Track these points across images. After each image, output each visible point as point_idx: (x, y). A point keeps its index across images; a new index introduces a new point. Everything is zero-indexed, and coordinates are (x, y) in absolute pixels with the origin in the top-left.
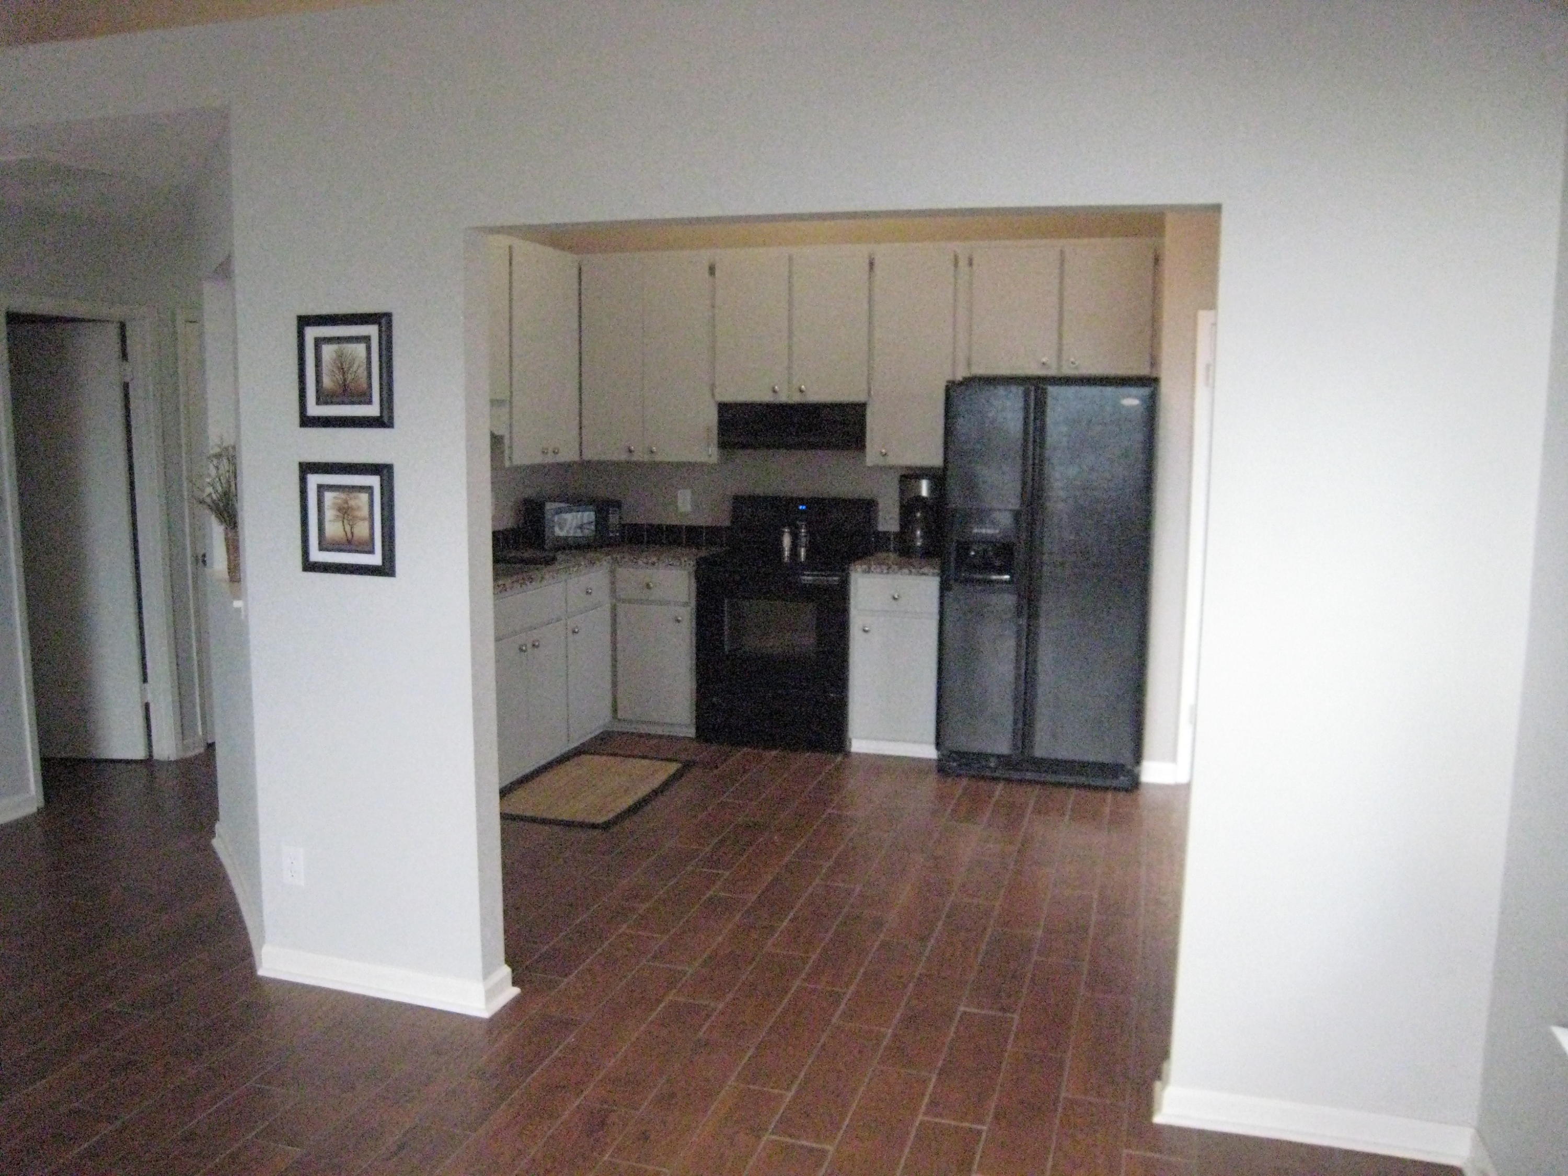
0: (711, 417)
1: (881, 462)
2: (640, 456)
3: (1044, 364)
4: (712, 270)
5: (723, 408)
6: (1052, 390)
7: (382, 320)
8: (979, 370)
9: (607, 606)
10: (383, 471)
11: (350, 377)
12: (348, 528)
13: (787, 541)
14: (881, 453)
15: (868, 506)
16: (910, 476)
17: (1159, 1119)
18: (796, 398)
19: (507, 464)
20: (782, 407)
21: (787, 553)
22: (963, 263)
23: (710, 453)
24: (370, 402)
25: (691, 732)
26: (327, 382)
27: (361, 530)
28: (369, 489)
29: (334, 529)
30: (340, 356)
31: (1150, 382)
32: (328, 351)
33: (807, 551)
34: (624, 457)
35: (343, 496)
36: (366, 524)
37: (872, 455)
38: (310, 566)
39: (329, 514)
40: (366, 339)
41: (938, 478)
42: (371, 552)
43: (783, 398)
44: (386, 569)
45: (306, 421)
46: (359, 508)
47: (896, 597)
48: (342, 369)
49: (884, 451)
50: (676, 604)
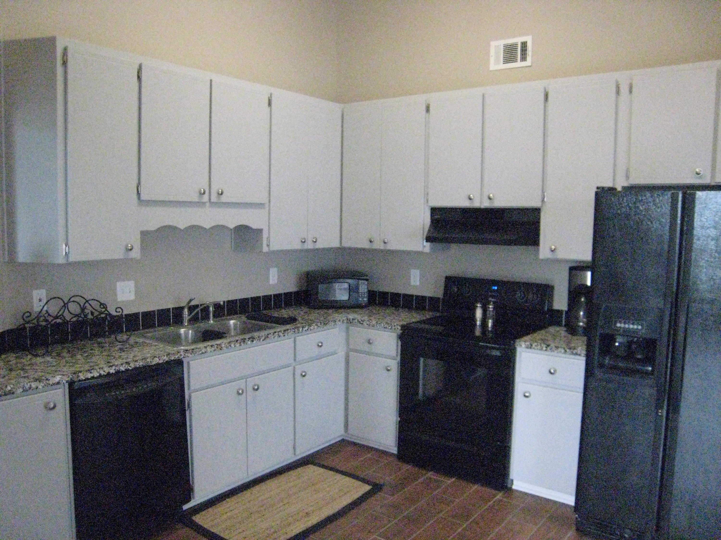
0: (426, 217)
1: (551, 256)
2: (378, 245)
3: (698, 174)
4: (428, 109)
5: (434, 210)
6: (699, 194)
9: (342, 354)
13: (479, 313)
14: (551, 249)
16: (575, 268)
18: (486, 204)
19: (265, 249)
21: (478, 323)
22: (624, 89)
25: (396, 452)
33: (493, 323)
34: (366, 245)
37: (545, 250)
43: (476, 204)
47: (552, 371)
49: (553, 247)
50: (387, 357)
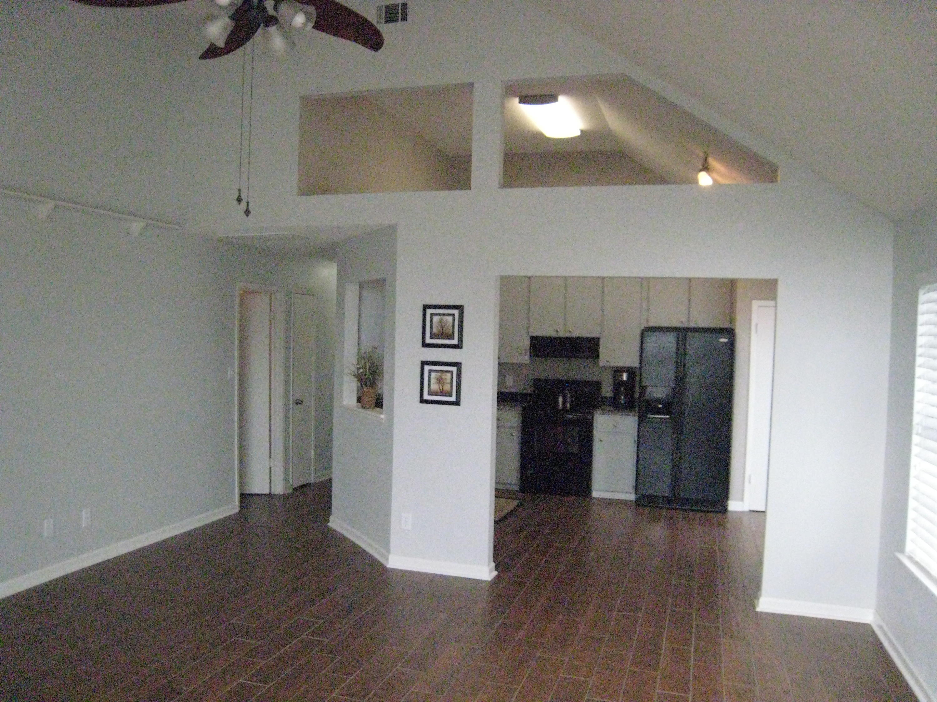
0: (527, 342)
1: (606, 364)
3: (681, 322)
5: (533, 338)
6: (689, 334)
7: (460, 308)
8: (652, 324)
10: (458, 365)
11: (444, 329)
12: (441, 387)
13: (561, 399)
14: (606, 360)
15: (598, 385)
16: (618, 371)
17: (758, 610)
18: (567, 335)
20: (560, 339)
21: (561, 406)
23: (526, 359)
24: (453, 339)
25: (516, 488)
26: (435, 330)
27: (447, 388)
28: (452, 372)
29: (435, 387)
30: (441, 322)
31: (730, 332)
32: (436, 319)
33: (570, 404)
35: (439, 374)
36: (449, 386)
37: (602, 362)
38: (422, 401)
39: (433, 381)
40: (453, 315)
41: (631, 371)
42: (451, 396)
43: (561, 334)
44: (457, 403)
45: (425, 345)
46: (446, 379)
47: (615, 425)
48: (442, 327)
50: (512, 427)
